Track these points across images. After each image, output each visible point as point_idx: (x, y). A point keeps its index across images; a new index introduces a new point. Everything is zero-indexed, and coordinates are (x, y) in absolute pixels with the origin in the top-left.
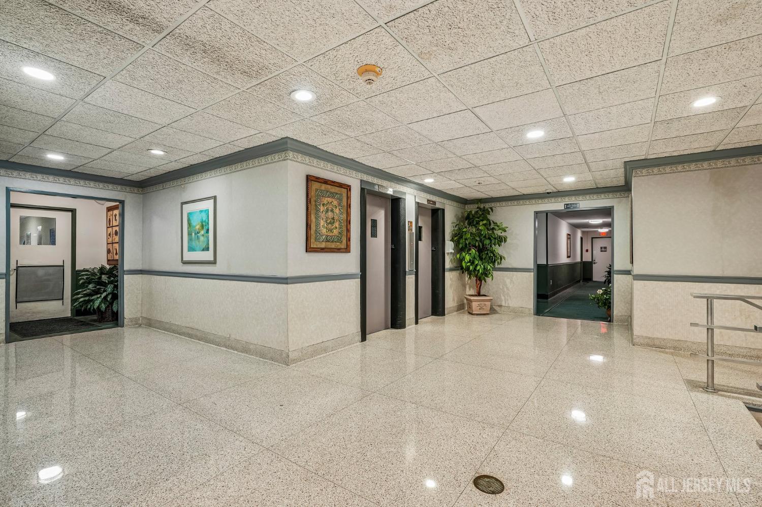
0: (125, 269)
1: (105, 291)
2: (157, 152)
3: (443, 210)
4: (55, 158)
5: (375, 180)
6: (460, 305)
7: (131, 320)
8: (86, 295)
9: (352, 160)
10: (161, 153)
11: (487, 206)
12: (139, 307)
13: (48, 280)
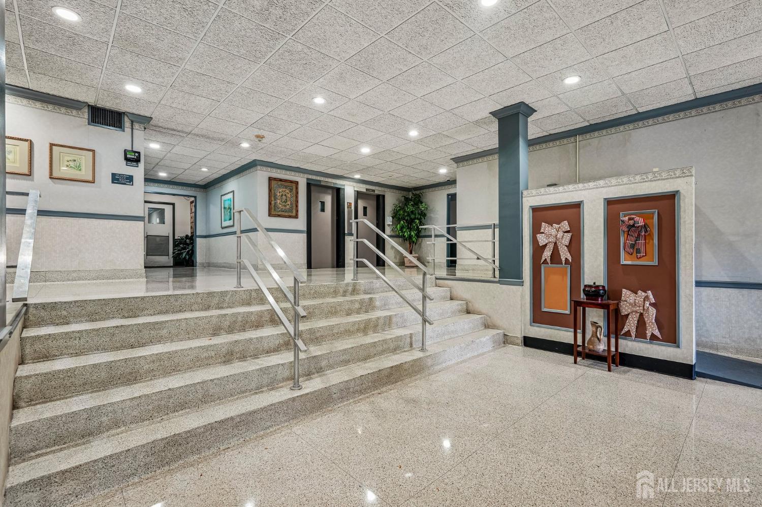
0: (197, 234)
1: (188, 248)
2: (204, 169)
3: (384, 196)
4: (163, 175)
5: (322, 179)
6: (401, 262)
7: (200, 264)
8: (179, 250)
9: (298, 167)
10: (207, 170)
11: (418, 192)
12: (204, 257)
13: (161, 244)
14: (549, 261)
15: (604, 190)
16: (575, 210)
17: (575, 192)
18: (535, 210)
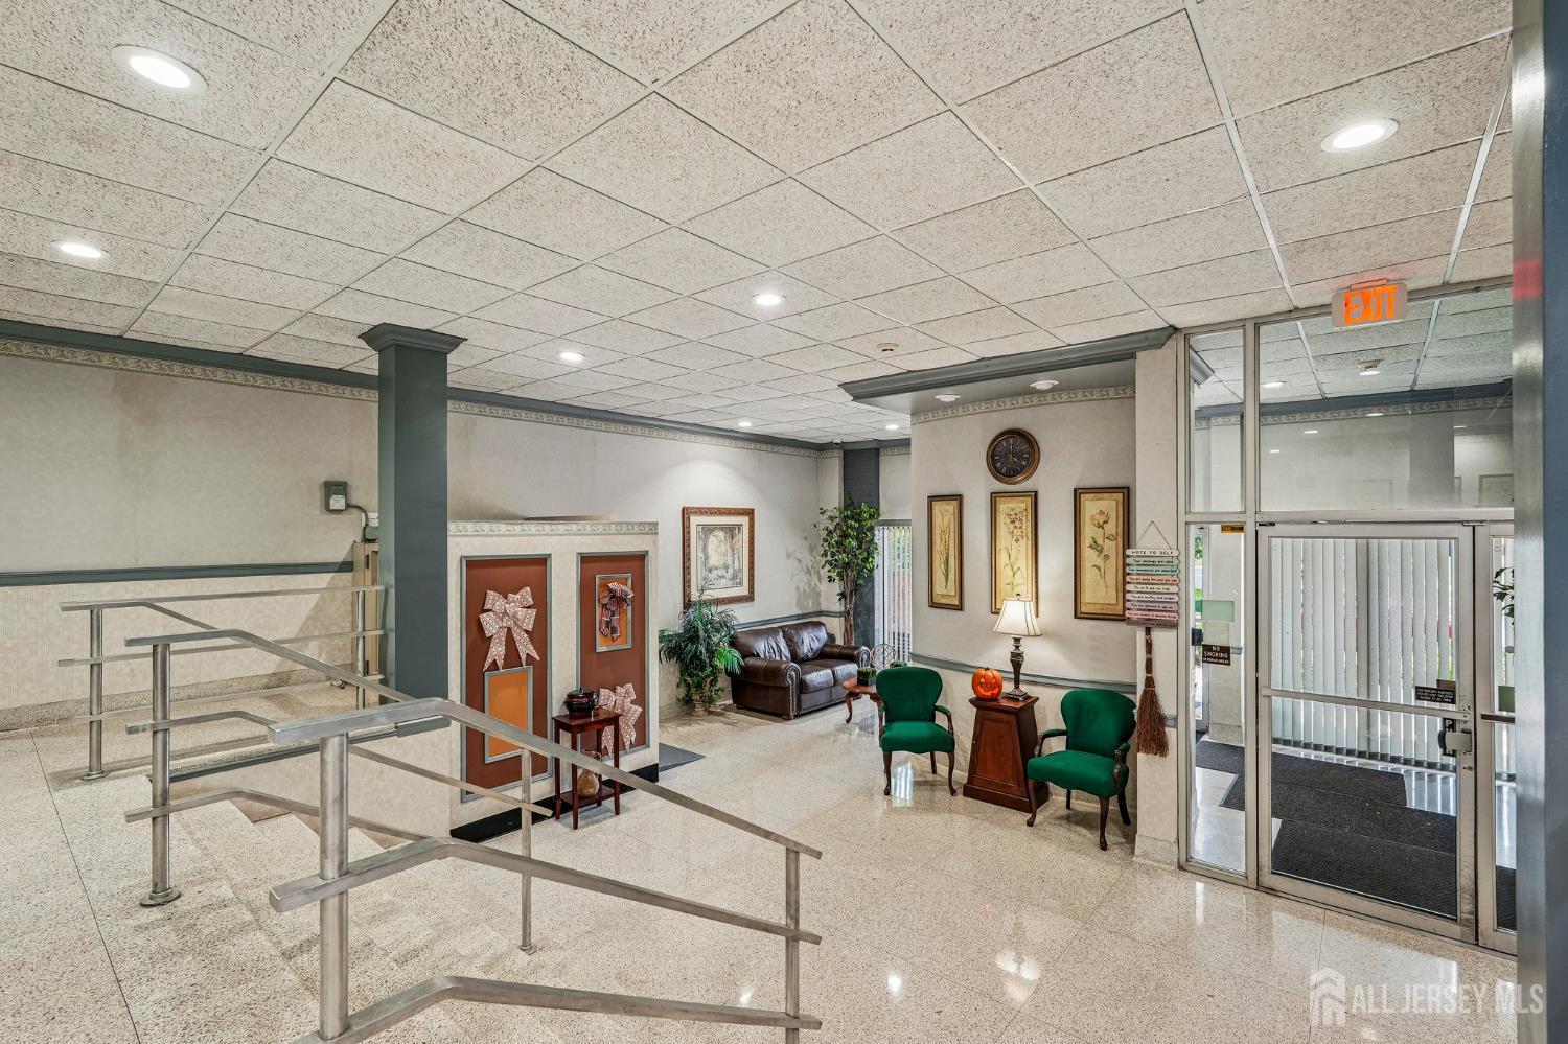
14: (500, 663)
15: (577, 539)
16: (537, 569)
17: (538, 537)
18: (473, 565)
